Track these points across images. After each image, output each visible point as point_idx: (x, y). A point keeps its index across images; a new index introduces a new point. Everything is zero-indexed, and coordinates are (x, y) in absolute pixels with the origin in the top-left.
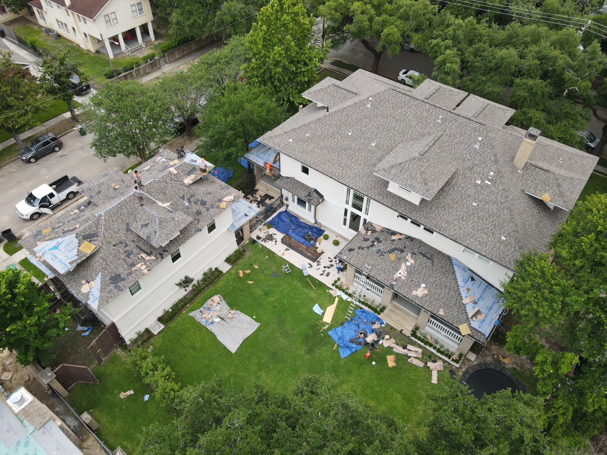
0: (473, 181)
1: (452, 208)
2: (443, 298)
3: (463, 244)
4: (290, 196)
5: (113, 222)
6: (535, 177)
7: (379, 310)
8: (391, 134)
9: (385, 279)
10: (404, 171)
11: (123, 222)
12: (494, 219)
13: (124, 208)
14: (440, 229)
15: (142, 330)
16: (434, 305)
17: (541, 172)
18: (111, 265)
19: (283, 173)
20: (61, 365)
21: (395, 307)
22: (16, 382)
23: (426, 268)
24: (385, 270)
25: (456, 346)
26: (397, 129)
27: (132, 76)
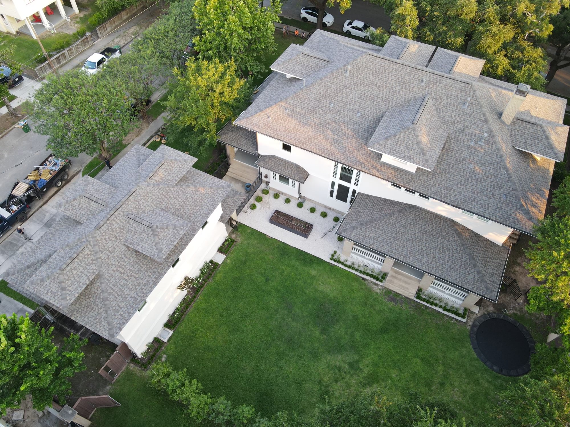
0: (465, 143)
1: (449, 173)
2: (448, 262)
3: (466, 208)
4: (271, 174)
5: (106, 241)
6: (524, 131)
7: (380, 278)
8: (375, 103)
9: (388, 251)
10: (399, 143)
11: (116, 238)
12: (492, 180)
13: (114, 223)
14: (441, 197)
15: (151, 340)
16: (441, 271)
17: (529, 126)
18: (114, 288)
19: (261, 151)
20: (80, 400)
21: (396, 272)
22: (30, 419)
23: (426, 233)
24: (386, 241)
25: (460, 302)
26: (380, 96)
27: (65, 57)
